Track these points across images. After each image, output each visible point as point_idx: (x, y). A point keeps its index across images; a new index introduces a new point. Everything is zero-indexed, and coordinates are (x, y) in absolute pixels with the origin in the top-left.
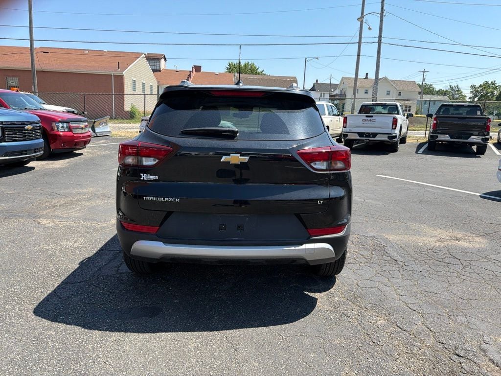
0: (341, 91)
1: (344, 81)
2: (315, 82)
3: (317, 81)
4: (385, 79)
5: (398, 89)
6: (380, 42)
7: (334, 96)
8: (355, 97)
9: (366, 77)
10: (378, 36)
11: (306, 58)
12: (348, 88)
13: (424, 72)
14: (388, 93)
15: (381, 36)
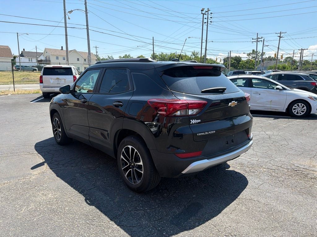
0: (46, 58)
1: (47, 51)
2: (23, 50)
3: (24, 50)
4: (75, 51)
5: (83, 57)
6: (88, 29)
7: (41, 61)
8: (68, 62)
9: (62, 49)
10: (86, 25)
11: (17, 33)
12: (51, 56)
13: (96, 47)
14: (78, 60)
15: (88, 25)
